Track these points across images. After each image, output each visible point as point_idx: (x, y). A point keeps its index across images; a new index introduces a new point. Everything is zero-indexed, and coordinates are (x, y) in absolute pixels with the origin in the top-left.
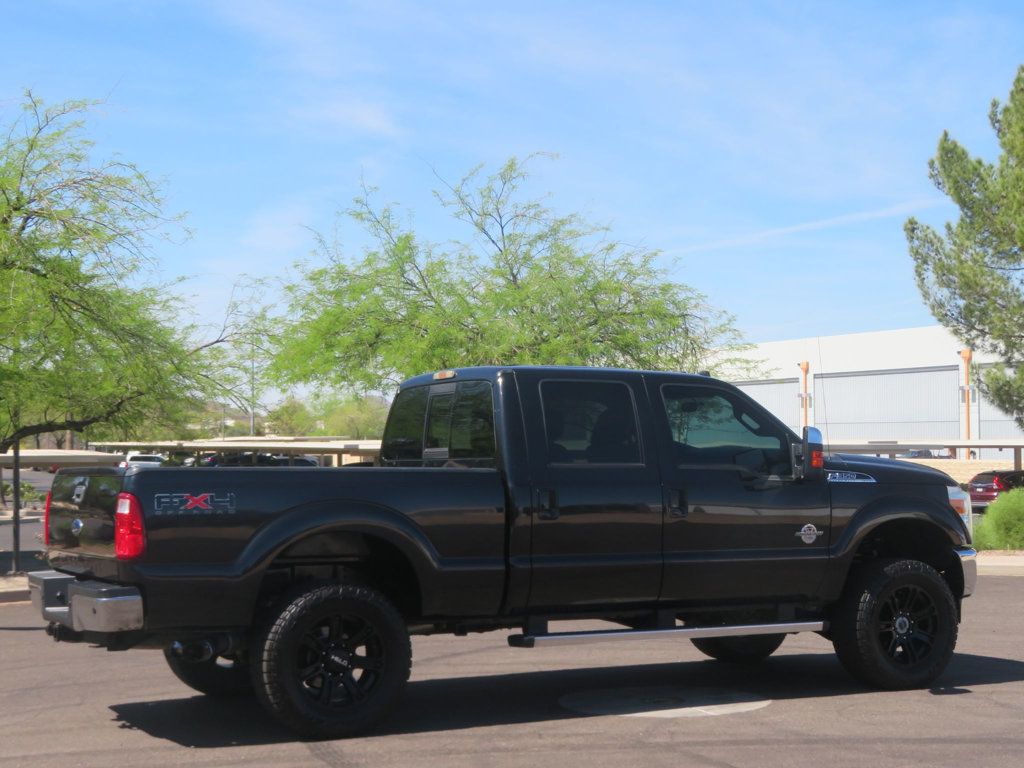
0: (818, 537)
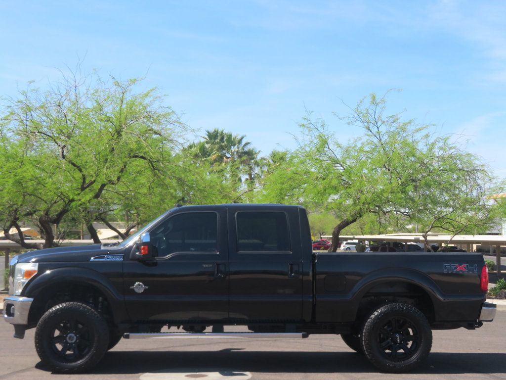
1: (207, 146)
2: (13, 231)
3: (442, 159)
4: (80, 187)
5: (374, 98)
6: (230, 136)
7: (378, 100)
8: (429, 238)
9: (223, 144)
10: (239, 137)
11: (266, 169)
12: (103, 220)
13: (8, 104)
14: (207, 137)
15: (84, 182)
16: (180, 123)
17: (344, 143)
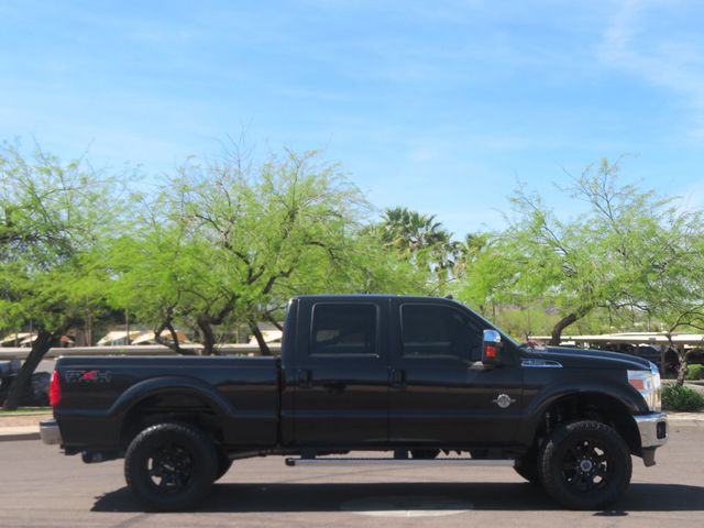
0: (512, 404)
1: (388, 228)
2: (166, 333)
3: (692, 239)
4: (245, 280)
5: (605, 164)
6: (416, 216)
7: (610, 167)
8: (673, 338)
9: (407, 226)
10: (428, 218)
11: (460, 254)
12: (271, 320)
13: (162, 183)
14: (387, 217)
15: (250, 275)
16: (365, 202)
17: (565, 222)
